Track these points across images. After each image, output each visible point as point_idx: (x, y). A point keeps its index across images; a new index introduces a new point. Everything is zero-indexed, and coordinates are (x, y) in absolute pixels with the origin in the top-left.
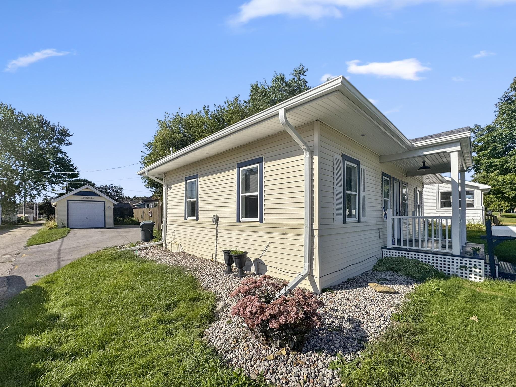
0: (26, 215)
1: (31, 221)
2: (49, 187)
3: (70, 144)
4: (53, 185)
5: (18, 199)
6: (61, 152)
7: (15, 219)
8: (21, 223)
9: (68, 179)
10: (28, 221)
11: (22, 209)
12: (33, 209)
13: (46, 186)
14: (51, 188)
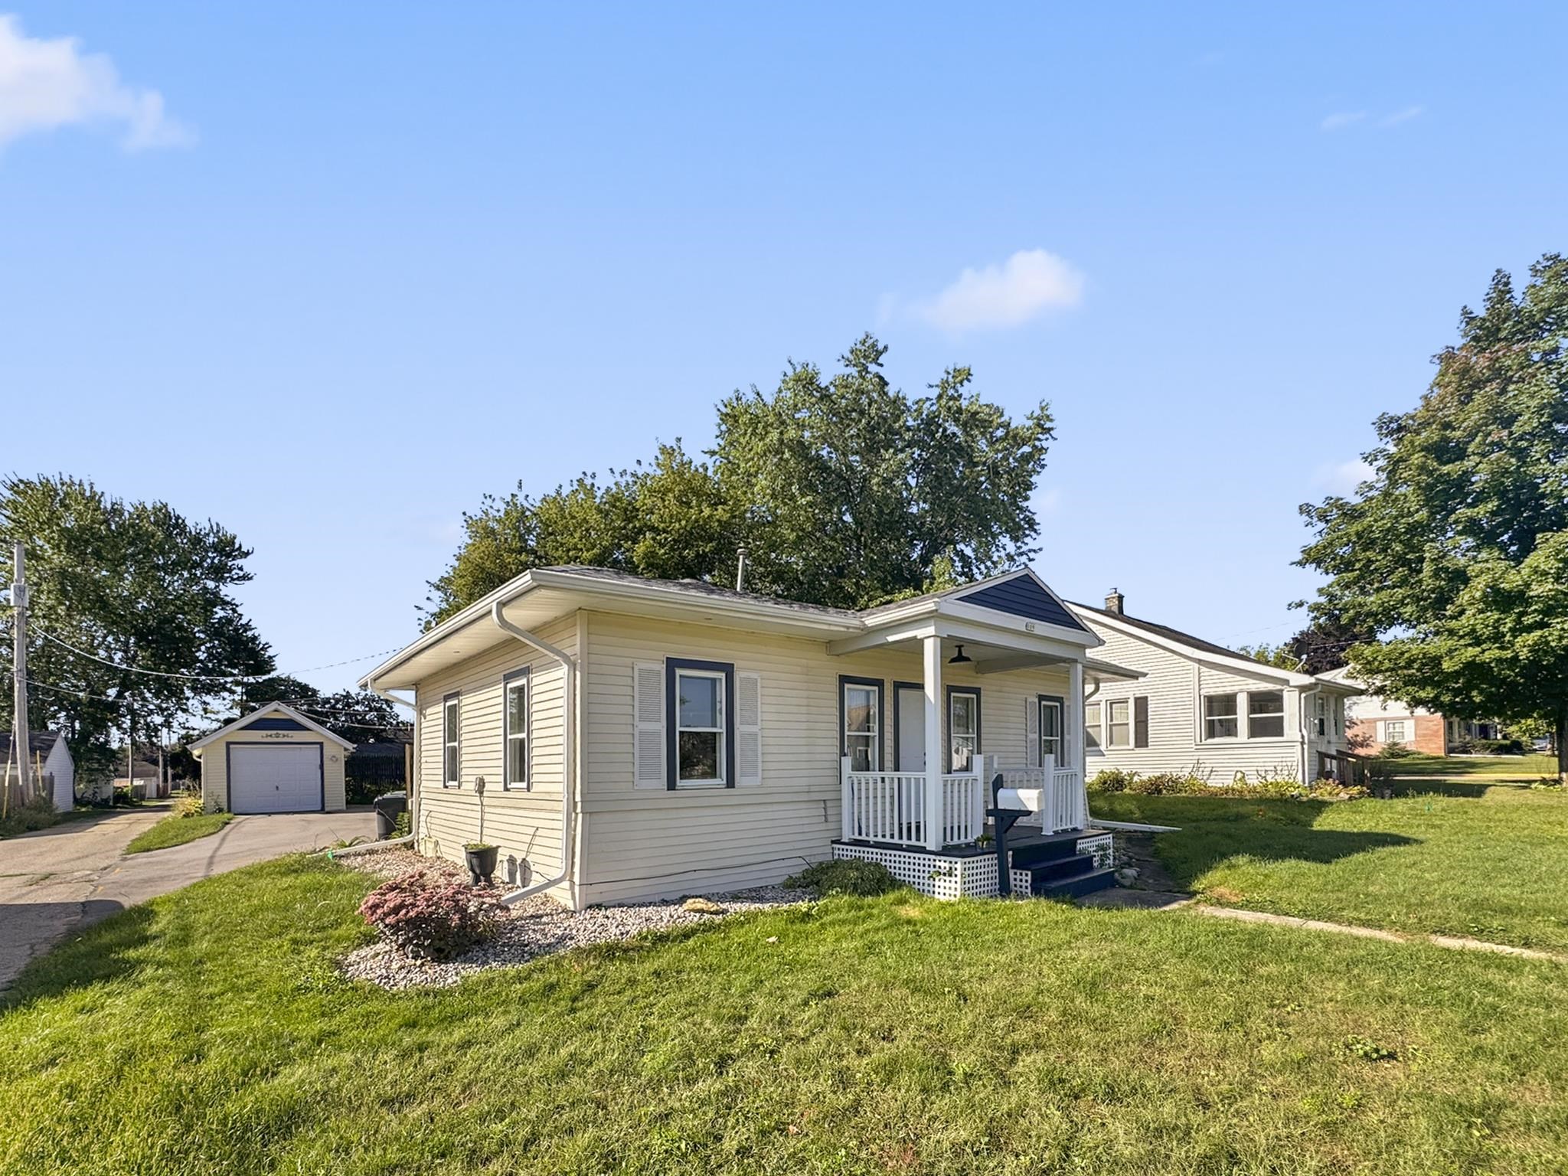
0: (138, 782)
1: (150, 799)
2: (194, 703)
3: (246, 577)
4: (207, 698)
5: (116, 738)
6: (224, 603)
7: (107, 792)
8: (124, 803)
9: (245, 680)
10: (143, 798)
11: (127, 766)
12: (155, 762)
13: (188, 699)
14: (200, 707)
